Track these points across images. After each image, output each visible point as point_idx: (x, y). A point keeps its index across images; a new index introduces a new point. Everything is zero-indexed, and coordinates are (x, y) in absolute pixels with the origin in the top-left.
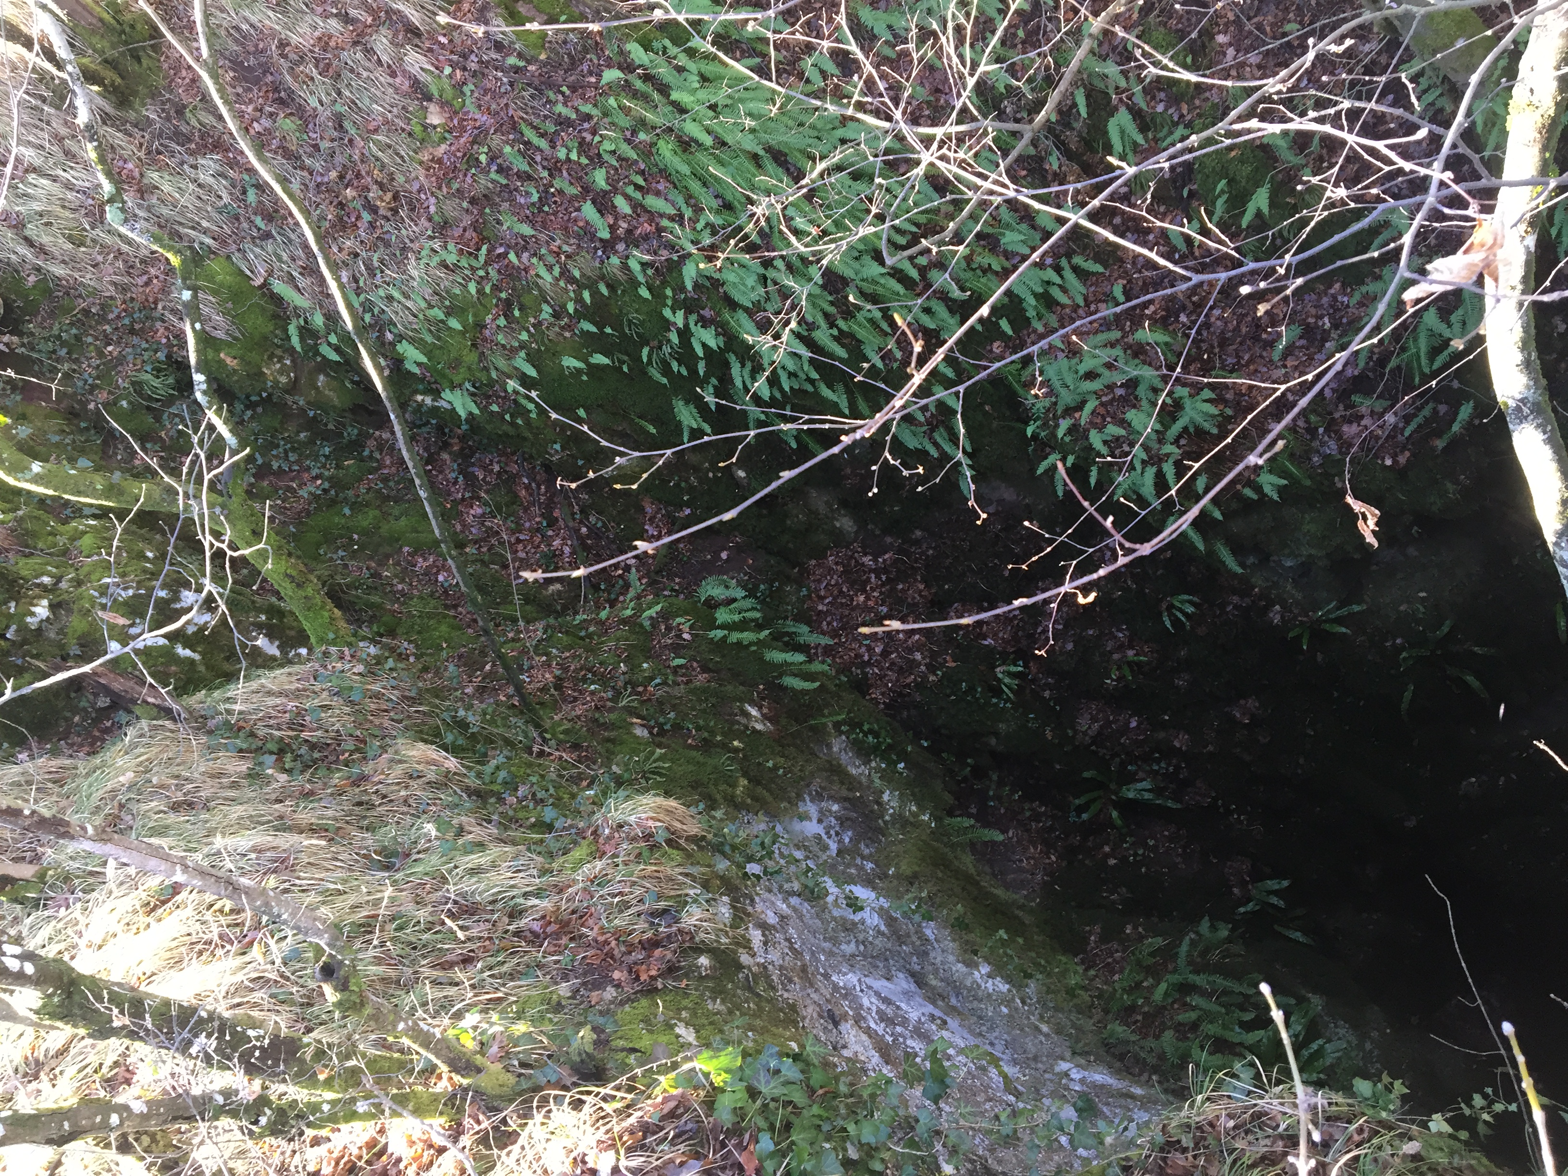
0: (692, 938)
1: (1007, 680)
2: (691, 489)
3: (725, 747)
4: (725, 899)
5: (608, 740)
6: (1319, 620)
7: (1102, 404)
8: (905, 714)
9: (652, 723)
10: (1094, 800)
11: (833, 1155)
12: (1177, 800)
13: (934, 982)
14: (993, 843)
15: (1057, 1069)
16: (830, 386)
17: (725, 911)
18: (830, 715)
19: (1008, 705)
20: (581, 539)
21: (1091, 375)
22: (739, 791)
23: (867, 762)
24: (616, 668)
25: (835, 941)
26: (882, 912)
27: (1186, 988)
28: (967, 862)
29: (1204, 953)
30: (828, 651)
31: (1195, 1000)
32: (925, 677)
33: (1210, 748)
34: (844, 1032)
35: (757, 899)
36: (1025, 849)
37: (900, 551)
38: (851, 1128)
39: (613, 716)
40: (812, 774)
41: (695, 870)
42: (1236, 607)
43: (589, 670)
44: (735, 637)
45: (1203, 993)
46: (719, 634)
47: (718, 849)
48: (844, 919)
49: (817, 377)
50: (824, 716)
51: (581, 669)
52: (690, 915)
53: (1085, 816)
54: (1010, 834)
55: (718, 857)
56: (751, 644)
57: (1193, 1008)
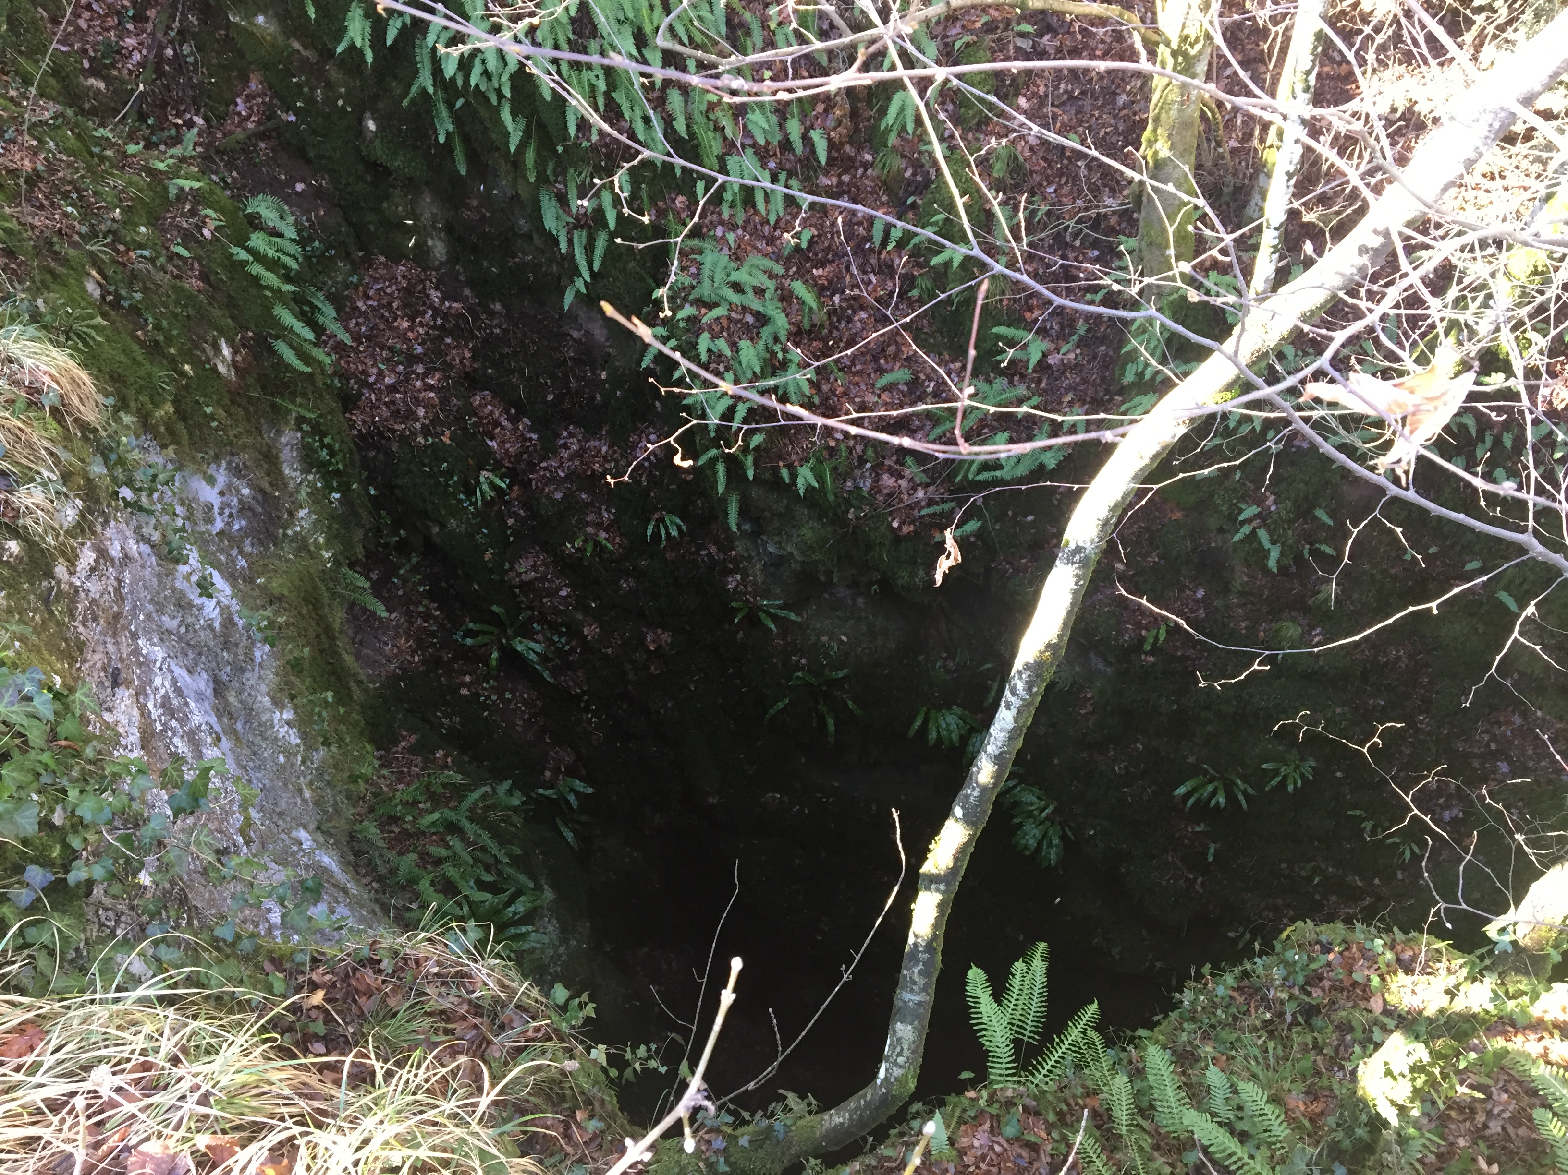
0: (16, 517)
1: (485, 487)
2: (310, 101)
3: (174, 364)
4: (79, 502)
5: (51, 272)
6: (760, 608)
7: (729, 318)
8: (372, 454)
9: (112, 288)
10: (485, 633)
11: (37, 810)
12: (553, 674)
13: (231, 699)
14: (373, 614)
15: (294, 834)
16: (514, 114)
17: (70, 513)
18: (300, 405)
19: (471, 508)
20: (160, 58)
21: (737, 287)
22: (159, 413)
23: (306, 471)
24: (110, 209)
25: (160, 609)
26: (224, 610)
27: (453, 828)
28: (338, 617)
29: (487, 809)
30: (340, 348)
31: (454, 842)
32: (414, 434)
33: (610, 651)
34: (118, 696)
35: (113, 523)
36: (398, 636)
37: (471, 309)
38: (73, 794)
39: (72, 252)
40: (244, 447)
41: (64, 456)
42: (709, 555)
43: (78, 191)
44: (256, 269)
45: (464, 839)
46: (243, 255)
47: (104, 452)
48: (183, 594)
49: (508, 95)
50: (293, 402)
51: (70, 182)
52: (30, 494)
53: (469, 641)
54: (393, 616)
55: (99, 459)
56: (269, 288)
57: (448, 847)
